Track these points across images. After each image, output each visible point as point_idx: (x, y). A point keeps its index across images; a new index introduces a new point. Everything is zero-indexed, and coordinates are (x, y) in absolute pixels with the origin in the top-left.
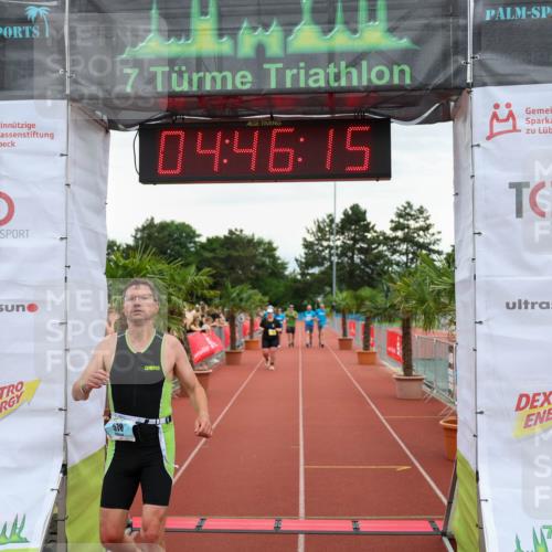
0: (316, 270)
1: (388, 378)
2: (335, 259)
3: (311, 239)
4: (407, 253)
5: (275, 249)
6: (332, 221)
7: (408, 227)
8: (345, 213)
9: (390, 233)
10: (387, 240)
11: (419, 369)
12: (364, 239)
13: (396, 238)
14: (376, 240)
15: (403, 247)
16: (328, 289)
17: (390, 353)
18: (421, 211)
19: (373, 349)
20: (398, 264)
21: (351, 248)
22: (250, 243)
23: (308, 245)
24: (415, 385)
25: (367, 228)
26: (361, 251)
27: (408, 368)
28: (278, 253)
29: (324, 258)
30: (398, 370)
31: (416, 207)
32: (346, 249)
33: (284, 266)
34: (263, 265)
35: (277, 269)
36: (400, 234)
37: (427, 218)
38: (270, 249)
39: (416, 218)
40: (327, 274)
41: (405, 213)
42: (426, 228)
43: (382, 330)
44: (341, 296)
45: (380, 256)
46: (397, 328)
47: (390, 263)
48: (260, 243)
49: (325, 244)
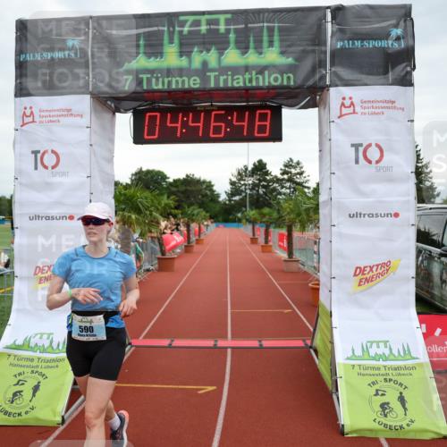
0: (237, 198)
1: (279, 260)
2: (248, 192)
3: (234, 179)
4: (290, 188)
5: (213, 186)
6: (246, 169)
7: (291, 173)
8: (254, 164)
9: (280, 176)
10: (278, 180)
11: (297, 255)
12: (265, 180)
13: (283, 179)
14: (272, 181)
15: (288, 184)
16: (244, 209)
17: (280, 246)
18: (298, 163)
19: (270, 244)
20: (284, 194)
21: (258, 185)
22: (198, 182)
23: (232, 183)
24: (294, 264)
25: (267, 173)
26: (264, 187)
27: (290, 254)
28: (214, 188)
29: (242, 191)
30: (284, 255)
31: (295, 161)
32: (254, 186)
33: (218, 196)
34: (206, 195)
35: (214, 197)
36: (286, 177)
37: (302, 168)
38: (209, 186)
39: (295, 167)
40: (243, 200)
41: (289, 165)
42: (301, 174)
43: (276, 233)
44: (252, 213)
45: (275, 189)
46: (284, 231)
47: (280, 194)
48: (204, 182)
49: (242, 182)
